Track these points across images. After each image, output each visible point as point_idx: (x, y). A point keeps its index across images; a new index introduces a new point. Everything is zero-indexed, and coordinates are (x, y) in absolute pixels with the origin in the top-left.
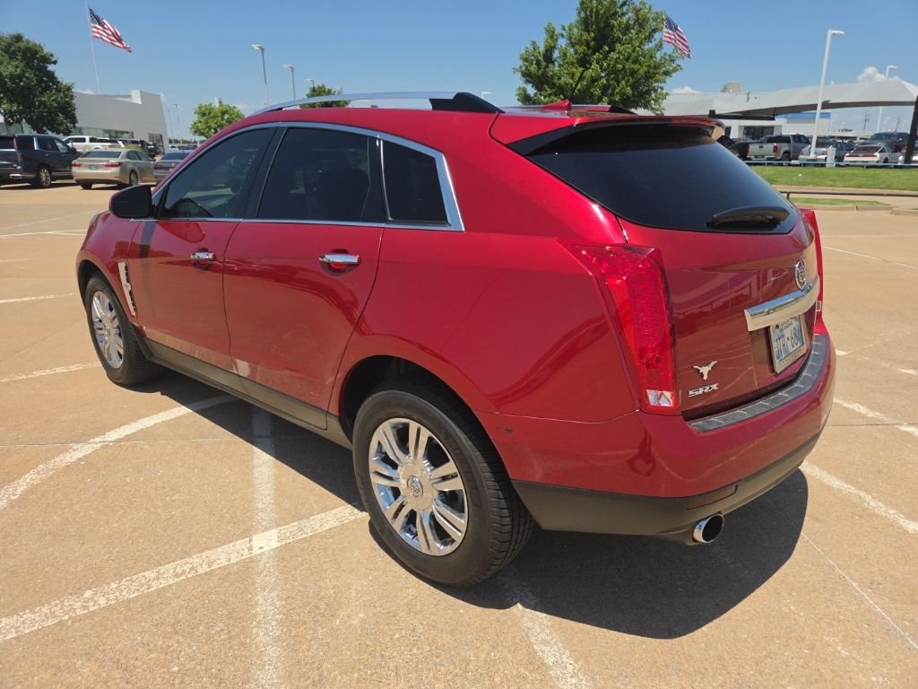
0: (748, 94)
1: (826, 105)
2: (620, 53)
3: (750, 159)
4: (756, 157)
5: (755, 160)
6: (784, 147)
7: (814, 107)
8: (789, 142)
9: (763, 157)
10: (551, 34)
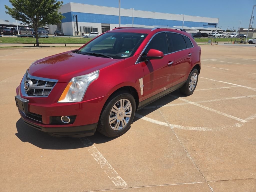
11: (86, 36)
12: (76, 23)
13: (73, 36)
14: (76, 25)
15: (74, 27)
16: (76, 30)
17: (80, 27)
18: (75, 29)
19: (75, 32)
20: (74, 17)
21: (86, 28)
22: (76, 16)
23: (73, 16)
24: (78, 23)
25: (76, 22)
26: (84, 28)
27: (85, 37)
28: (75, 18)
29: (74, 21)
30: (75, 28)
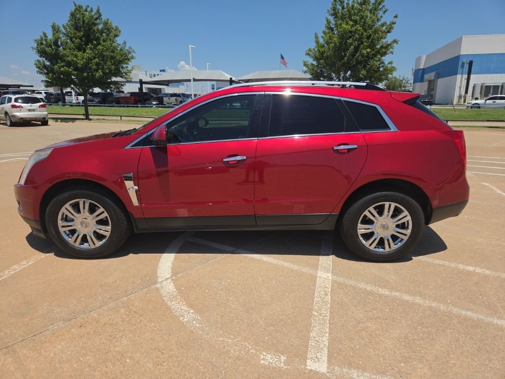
0: (146, 71)
1: (195, 80)
2: (103, 46)
3: (165, 105)
4: (168, 103)
5: (167, 105)
6: (180, 99)
7: (189, 80)
8: (180, 96)
9: (171, 104)
10: (55, 29)
11: (473, 104)
12: (466, 77)
13: (452, 104)
14: (466, 81)
15: (459, 86)
16: (463, 93)
17: (475, 84)
18: (462, 90)
19: (460, 97)
20: (465, 64)
21: (487, 87)
22: (471, 63)
23: (463, 64)
24: (472, 76)
25: (466, 75)
26: (482, 86)
27: (472, 107)
28: (466, 66)
29: (462, 74)
30: (462, 88)
